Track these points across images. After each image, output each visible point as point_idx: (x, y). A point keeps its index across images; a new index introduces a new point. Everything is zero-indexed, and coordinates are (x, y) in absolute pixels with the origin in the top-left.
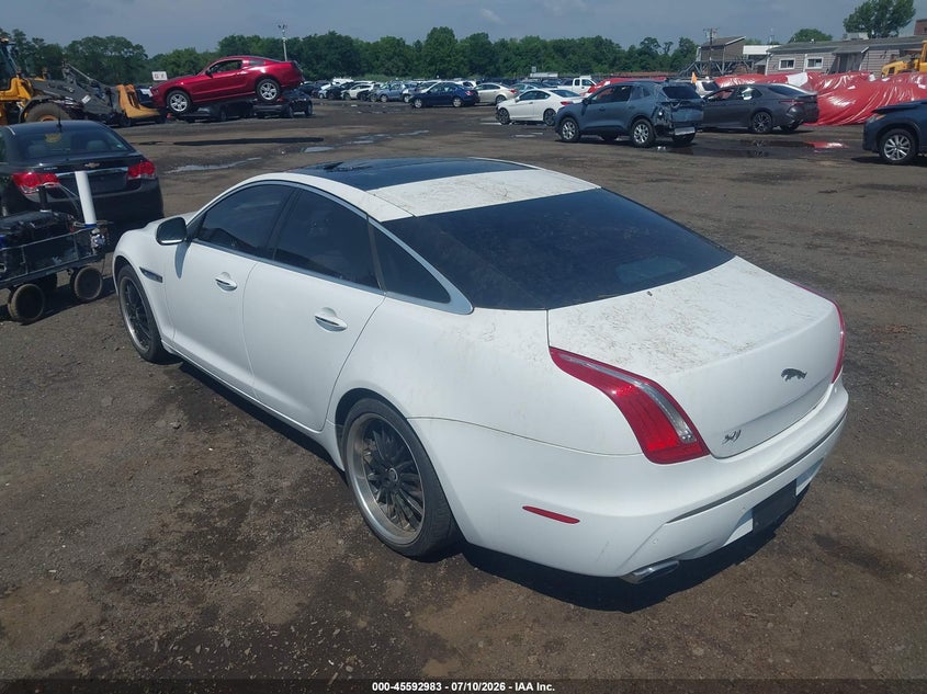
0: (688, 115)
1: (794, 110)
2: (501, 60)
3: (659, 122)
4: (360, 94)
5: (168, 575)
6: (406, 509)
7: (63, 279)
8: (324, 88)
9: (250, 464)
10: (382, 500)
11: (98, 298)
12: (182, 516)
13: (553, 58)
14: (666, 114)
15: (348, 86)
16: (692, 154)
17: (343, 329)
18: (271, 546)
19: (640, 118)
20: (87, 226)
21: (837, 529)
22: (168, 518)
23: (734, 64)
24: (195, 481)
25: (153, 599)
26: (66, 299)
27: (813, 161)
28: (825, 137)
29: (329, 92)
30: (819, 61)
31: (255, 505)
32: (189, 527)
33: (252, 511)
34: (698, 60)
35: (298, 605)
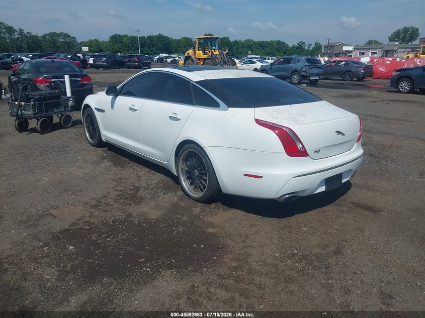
0: (316, 71)
1: (362, 71)
2: (235, 49)
3: (304, 73)
4: (172, 61)
5: (113, 205)
6: (200, 185)
7: (56, 120)
8: (156, 58)
9: (139, 177)
10: (191, 184)
11: (70, 127)
12: (115, 190)
13: (258, 49)
14: (306, 71)
15: (167, 57)
16: (317, 87)
17: (180, 120)
18: (150, 199)
19: (295, 72)
20: (68, 97)
21: (359, 200)
22: (110, 191)
23: (339, 54)
24: (119, 181)
25: (108, 211)
26: (58, 126)
27: (369, 91)
28: (376, 83)
29: (158, 59)
30: (376, 53)
31: (143, 188)
32: (118, 193)
33: (142, 189)
34: (323, 52)
35: (161, 214)
